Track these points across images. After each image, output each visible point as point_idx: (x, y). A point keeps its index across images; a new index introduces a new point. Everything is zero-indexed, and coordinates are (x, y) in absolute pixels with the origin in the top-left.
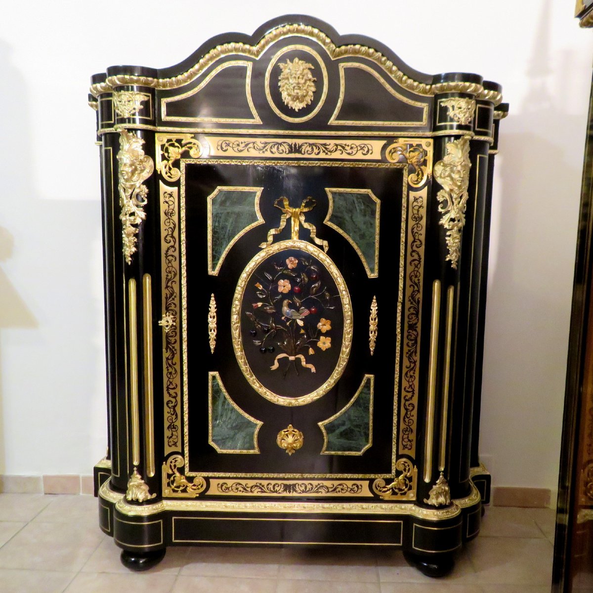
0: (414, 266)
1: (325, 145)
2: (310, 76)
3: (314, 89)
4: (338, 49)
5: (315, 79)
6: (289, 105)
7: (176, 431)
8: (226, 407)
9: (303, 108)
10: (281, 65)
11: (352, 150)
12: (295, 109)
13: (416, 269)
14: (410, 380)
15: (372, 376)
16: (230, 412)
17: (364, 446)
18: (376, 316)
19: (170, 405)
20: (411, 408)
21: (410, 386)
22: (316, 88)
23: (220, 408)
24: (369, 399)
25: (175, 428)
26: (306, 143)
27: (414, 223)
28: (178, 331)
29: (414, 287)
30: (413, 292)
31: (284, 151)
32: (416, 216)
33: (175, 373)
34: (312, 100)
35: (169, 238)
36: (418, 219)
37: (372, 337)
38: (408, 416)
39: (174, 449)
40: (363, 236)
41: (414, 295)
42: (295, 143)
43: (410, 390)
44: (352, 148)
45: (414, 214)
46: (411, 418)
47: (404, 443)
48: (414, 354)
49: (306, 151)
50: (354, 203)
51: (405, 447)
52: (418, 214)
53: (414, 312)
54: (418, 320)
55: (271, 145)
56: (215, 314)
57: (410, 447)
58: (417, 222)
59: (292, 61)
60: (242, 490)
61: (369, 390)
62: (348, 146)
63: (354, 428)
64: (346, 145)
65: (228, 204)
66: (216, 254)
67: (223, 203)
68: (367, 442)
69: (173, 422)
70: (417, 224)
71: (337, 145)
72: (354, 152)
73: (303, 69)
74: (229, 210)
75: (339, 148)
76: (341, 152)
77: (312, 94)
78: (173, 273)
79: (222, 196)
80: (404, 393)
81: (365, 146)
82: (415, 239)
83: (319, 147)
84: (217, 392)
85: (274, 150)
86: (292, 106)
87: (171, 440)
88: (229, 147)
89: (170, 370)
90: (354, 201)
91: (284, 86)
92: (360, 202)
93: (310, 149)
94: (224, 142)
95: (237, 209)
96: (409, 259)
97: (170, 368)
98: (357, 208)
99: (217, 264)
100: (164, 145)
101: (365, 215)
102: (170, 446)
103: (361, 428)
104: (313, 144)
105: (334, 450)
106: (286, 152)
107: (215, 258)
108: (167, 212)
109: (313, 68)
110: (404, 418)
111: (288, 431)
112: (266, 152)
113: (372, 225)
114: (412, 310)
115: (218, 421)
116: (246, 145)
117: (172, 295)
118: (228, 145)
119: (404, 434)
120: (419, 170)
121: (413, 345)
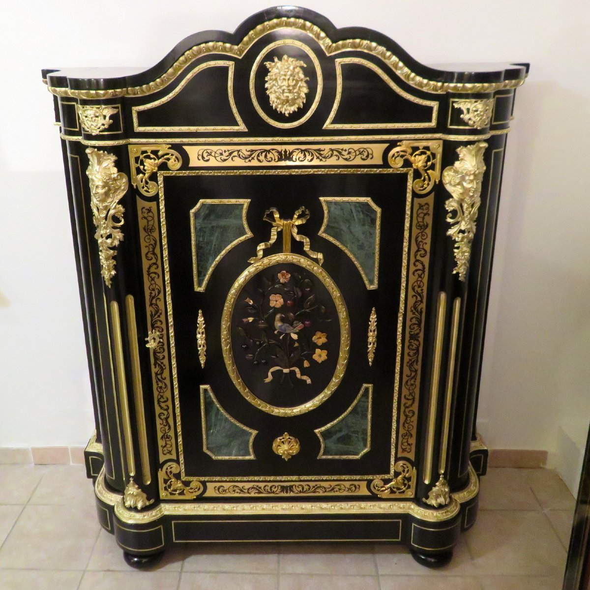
0: (417, 276)
1: (319, 150)
2: (302, 76)
6: (278, 110)
7: (170, 440)
8: (219, 417)
10: (268, 64)
11: (350, 155)
12: (284, 114)
13: (420, 279)
14: (411, 389)
15: (370, 386)
16: (223, 421)
17: (363, 450)
18: (375, 327)
19: (163, 417)
20: (410, 415)
21: (411, 394)
23: (213, 418)
24: (368, 407)
25: (169, 438)
26: (298, 149)
27: (419, 231)
28: (166, 347)
29: (417, 298)
30: (416, 302)
31: (273, 159)
32: (421, 224)
33: (165, 388)
35: (150, 255)
36: (423, 227)
37: (371, 347)
38: (408, 422)
39: (168, 457)
40: (361, 247)
41: (417, 305)
42: (285, 150)
43: (410, 397)
44: (349, 153)
45: (418, 222)
46: (411, 423)
47: (404, 447)
48: (415, 363)
49: (297, 158)
50: (352, 212)
51: (404, 450)
52: (423, 222)
53: (417, 322)
54: (420, 330)
56: (204, 330)
57: (409, 451)
58: (422, 230)
60: (239, 491)
61: (368, 398)
62: (345, 150)
63: (351, 434)
64: (342, 150)
65: (212, 217)
66: (202, 270)
67: (207, 217)
68: (365, 446)
69: (166, 433)
70: (422, 232)
71: (332, 150)
73: (294, 68)
74: (214, 224)
75: (335, 153)
76: (337, 158)
77: (304, 96)
78: (157, 291)
79: (205, 210)
80: (403, 401)
81: (365, 150)
82: (419, 248)
84: (209, 404)
85: (262, 158)
86: (281, 110)
87: (165, 449)
88: (210, 157)
89: (160, 384)
90: (351, 210)
91: (271, 88)
92: (358, 211)
93: (302, 156)
95: (223, 222)
96: (412, 268)
97: (159, 383)
98: (356, 217)
99: (203, 280)
100: (139, 157)
101: (364, 225)
102: (164, 454)
103: (360, 434)
104: (306, 150)
105: (331, 455)
107: (201, 274)
108: (146, 228)
109: (305, 66)
110: (404, 424)
111: (284, 438)
112: (252, 161)
113: (372, 235)
114: (414, 321)
115: (212, 431)
116: (230, 154)
117: (157, 312)
118: (210, 154)
119: (404, 438)
120: (426, 174)
121: (415, 354)
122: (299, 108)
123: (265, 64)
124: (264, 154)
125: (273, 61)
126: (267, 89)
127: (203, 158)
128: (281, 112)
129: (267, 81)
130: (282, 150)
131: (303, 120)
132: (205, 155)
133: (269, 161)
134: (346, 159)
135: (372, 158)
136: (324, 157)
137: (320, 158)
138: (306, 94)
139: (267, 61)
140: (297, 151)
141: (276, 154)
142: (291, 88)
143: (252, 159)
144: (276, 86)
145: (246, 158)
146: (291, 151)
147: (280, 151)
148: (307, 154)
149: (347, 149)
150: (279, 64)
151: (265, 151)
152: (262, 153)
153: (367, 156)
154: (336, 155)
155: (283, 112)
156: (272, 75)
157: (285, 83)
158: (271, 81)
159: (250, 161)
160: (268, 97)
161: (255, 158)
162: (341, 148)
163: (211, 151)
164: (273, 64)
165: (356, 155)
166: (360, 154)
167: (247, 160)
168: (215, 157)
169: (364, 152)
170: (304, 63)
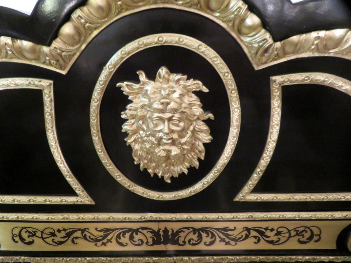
1: (226, 229)
2: (198, 110)
3: (206, 138)
4: (278, 44)
5: (211, 116)
6: (150, 171)
9: (182, 175)
10: (125, 86)
11: (279, 236)
12: (163, 177)
22: (211, 134)
26: (188, 228)
31: (145, 241)
34: (203, 158)
42: (166, 228)
44: (278, 233)
49: (187, 240)
55: (117, 233)
59: (152, 76)
62: (272, 230)
64: (266, 229)
71: (248, 230)
72: (283, 240)
73: (182, 96)
75: (253, 233)
76: (256, 241)
77: (202, 148)
81: (307, 229)
83: (212, 233)
85: (125, 239)
86: (157, 171)
88: (35, 238)
91: (135, 132)
93: (195, 237)
94: (25, 230)
104: (202, 229)
106: (147, 243)
109: (205, 90)
112: (109, 244)
116: (69, 235)
118: (33, 234)
122: (191, 169)
123: (120, 87)
124: (128, 235)
125: (137, 80)
126: (126, 134)
127: (22, 239)
128: (156, 175)
129: (125, 120)
130: (159, 230)
131: (198, 187)
132: (25, 235)
133: (139, 245)
134: (272, 242)
135: (316, 241)
136: (234, 240)
137: (227, 240)
138: (205, 144)
139: (123, 81)
140: (187, 231)
141: (149, 235)
142: (175, 136)
143: (107, 242)
144: (143, 130)
145: (97, 240)
146: (175, 231)
147: (157, 231)
148: (204, 235)
149: (275, 228)
150: (150, 86)
151: (130, 230)
152: (124, 233)
153: (310, 239)
154: (255, 237)
155: (160, 175)
156: (136, 109)
157: (164, 127)
158: (133, 121)
159: (104, 244)
160: (130, 149)
161: (114, 240)
162: (265, 227)
163: (34, 230)
164: (136, 86)
165: (290, 237)
166: (298, 234)
167: (99, 243)
168: (43, 239)
169: (304, 233)
170: (204, 84)
